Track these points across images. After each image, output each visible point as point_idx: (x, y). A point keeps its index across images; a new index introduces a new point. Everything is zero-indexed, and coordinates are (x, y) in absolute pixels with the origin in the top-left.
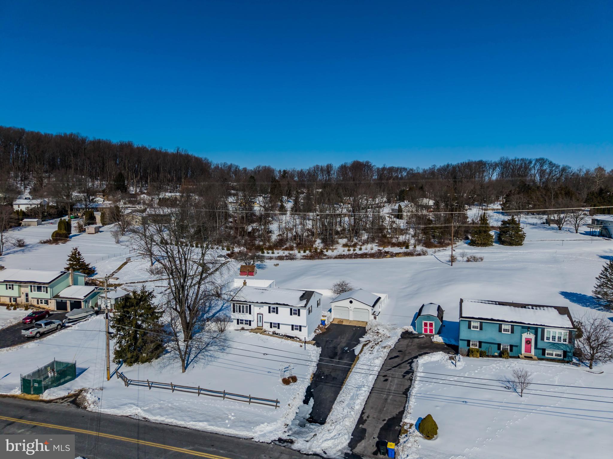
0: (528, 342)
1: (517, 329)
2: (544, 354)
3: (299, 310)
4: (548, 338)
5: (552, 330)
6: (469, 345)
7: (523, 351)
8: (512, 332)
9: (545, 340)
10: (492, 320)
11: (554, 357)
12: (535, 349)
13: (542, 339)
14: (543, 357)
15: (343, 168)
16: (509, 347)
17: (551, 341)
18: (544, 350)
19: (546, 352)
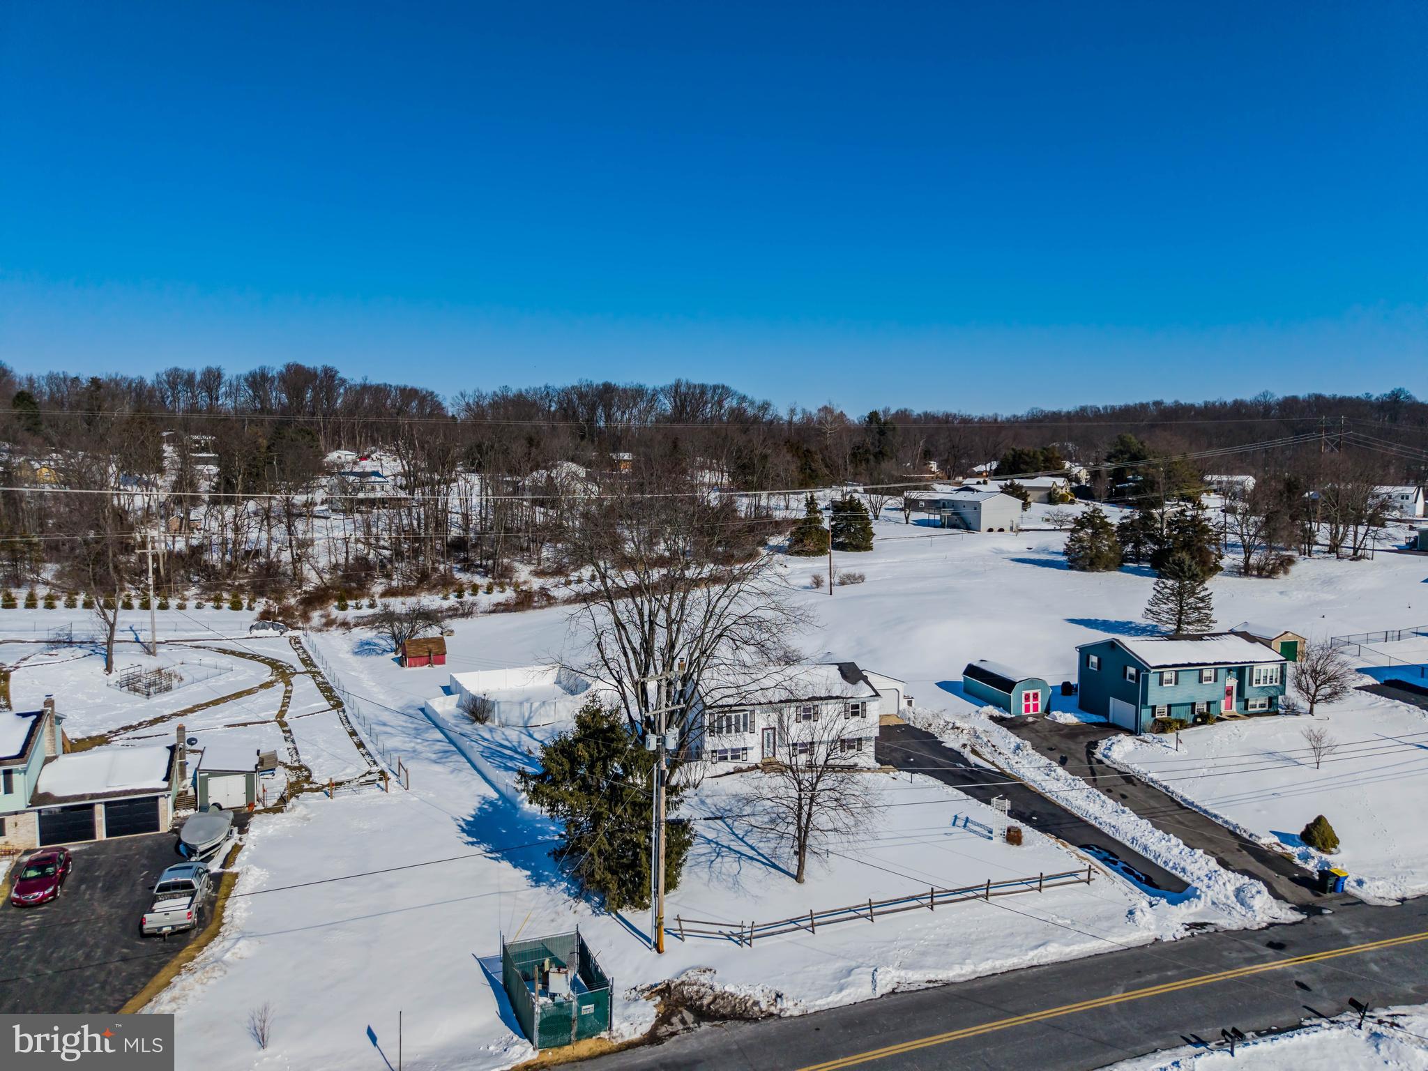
0: (1229, 692)
1: (1222, 673)
2: (1246, 708)
3: (864, 703)
4: (1258, 681)
5: (1263, 667)
6: (1153, 715)
7: (1223, 710)
8: (1216, 680)
9: (1255, 685)
10: (1190, 665)
11: (1258, 709)
12: (1237, 701)
13: (1251, 684)
14: (1246, 712)
15: (258, 381)
16: (1205, 706)
17: (1262, 684)
18: (1247, 701)
19: (1250, 703)
